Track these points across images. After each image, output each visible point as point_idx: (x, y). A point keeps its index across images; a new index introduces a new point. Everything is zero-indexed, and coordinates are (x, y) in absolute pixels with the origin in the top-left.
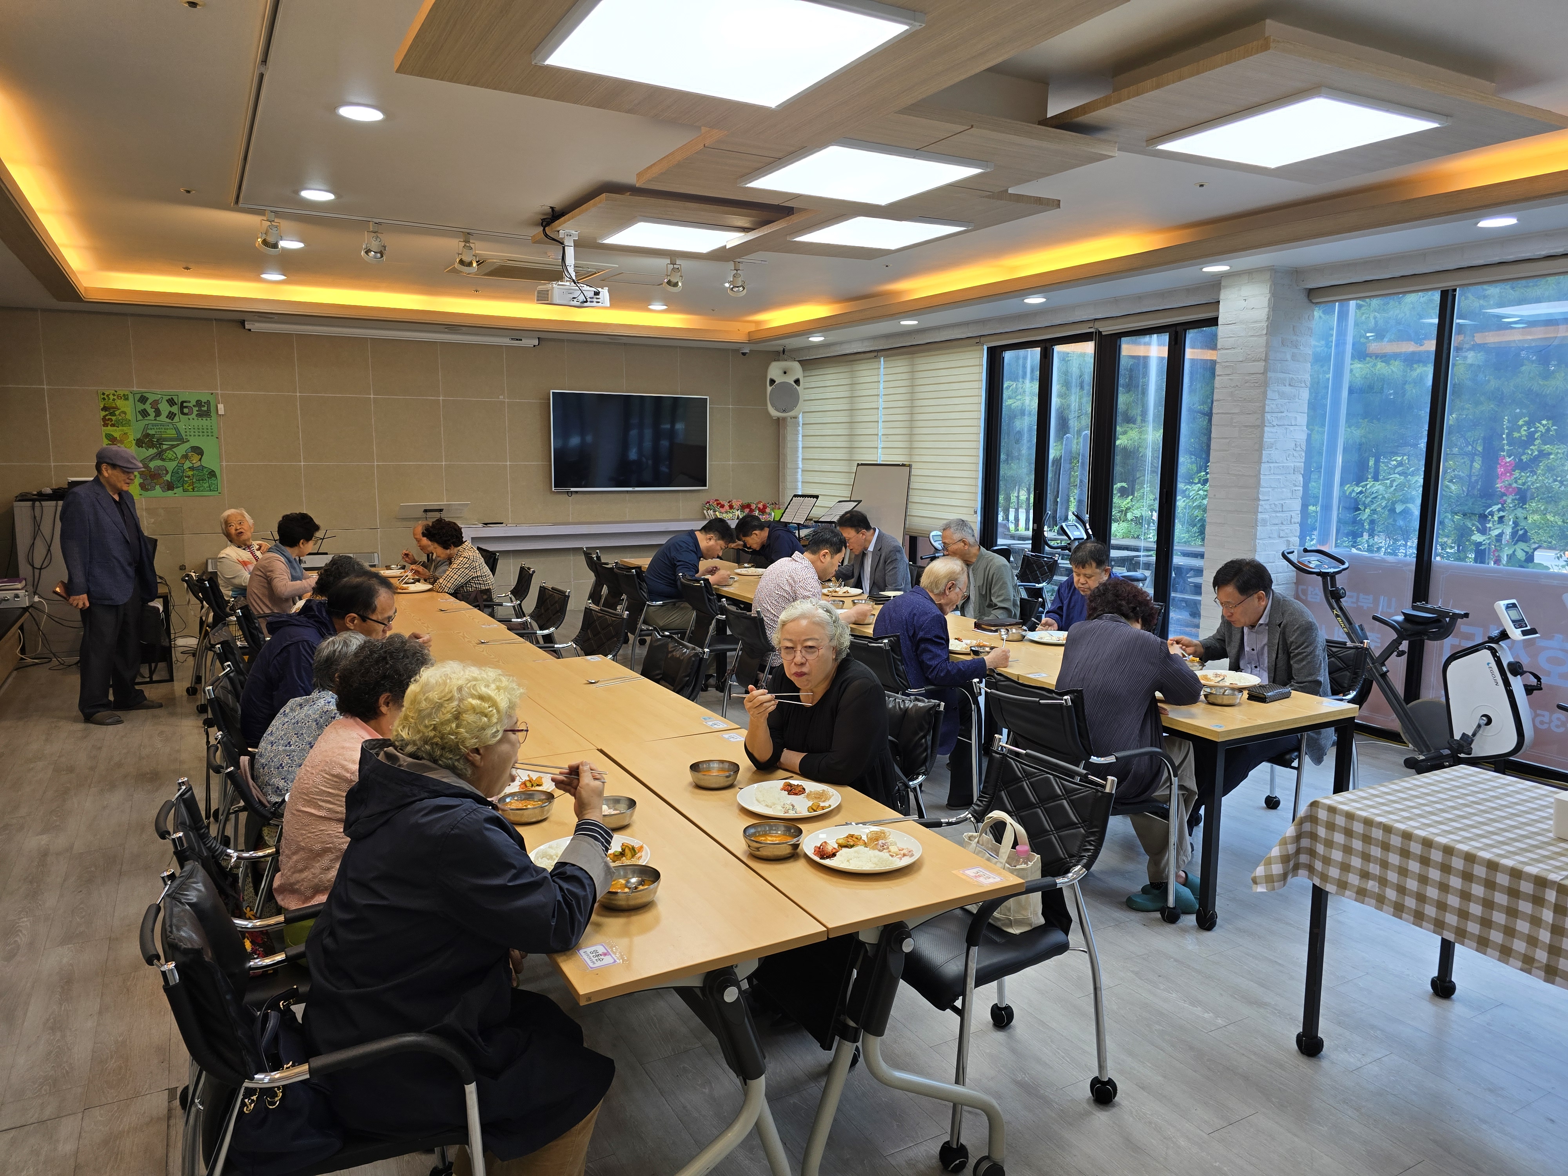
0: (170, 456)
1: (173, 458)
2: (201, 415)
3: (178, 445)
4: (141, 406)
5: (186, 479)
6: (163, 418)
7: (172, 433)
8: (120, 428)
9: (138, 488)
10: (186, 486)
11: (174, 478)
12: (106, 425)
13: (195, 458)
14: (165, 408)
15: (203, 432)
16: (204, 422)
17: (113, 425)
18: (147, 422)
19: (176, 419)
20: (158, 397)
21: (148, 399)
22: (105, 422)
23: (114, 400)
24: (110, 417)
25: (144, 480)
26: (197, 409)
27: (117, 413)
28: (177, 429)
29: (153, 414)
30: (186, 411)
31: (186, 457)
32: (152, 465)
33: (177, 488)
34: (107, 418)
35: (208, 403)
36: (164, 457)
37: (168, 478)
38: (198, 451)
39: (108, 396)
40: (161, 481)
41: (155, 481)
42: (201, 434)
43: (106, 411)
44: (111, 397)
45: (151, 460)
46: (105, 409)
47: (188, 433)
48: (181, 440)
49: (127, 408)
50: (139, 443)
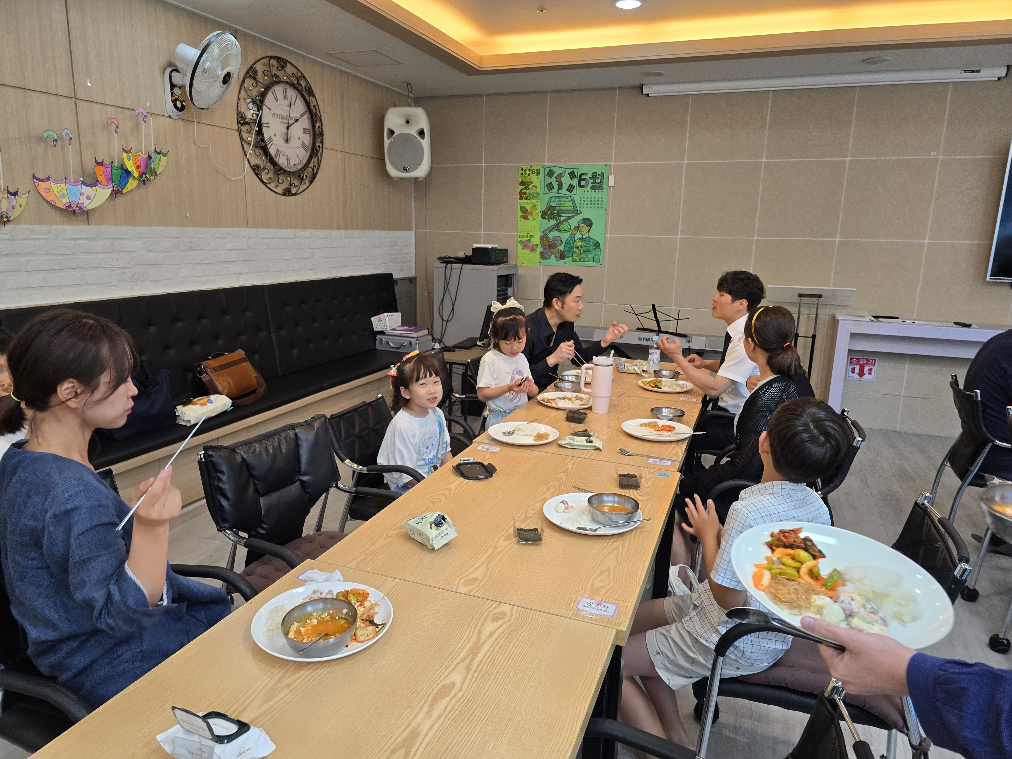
0: (565, 227)
1: (568, 229)
2: (593, 188)
3: (572, 217)
4: (548, 180)
5: (575, 250)
6: (564, 191)
7: (569, 205)
8: (532, 201)
9: (539, 256)
10: (574, 256)
11: (566, 249)
12: (521, 198)
13: (586, 228)
14: (566, 181)
15: (594, 204)
16: (597, 194)
17: (526, 198)
18: (551, 195)
19: (574, 191)
20: (561, 171)
21: (554, 172)
22: (522, 196)
23: (529, 175)
24: (524, 191)
25: (544, 249)
26: (592, 181)
27: (530, 187)
28: (573, 202)
29: (556, 187)
30: (583, 183)
31: (577, 228)
32: (551, 235)
33: (568, 257)
34: (523, 191)
35: (602, 175)
36: (561, 228)
37: (562, 248)
38: (588, 222)
39: (525, 171)
40: (556, 250)
41: (552, 250)
42: (592, 206)
43: (523, 185)
44: (528, 172)
45: (550, 231)
46: (522, 183)
47: (582, 206)
48: (576, 212)
49: (538, 181)
50: (544, 215)
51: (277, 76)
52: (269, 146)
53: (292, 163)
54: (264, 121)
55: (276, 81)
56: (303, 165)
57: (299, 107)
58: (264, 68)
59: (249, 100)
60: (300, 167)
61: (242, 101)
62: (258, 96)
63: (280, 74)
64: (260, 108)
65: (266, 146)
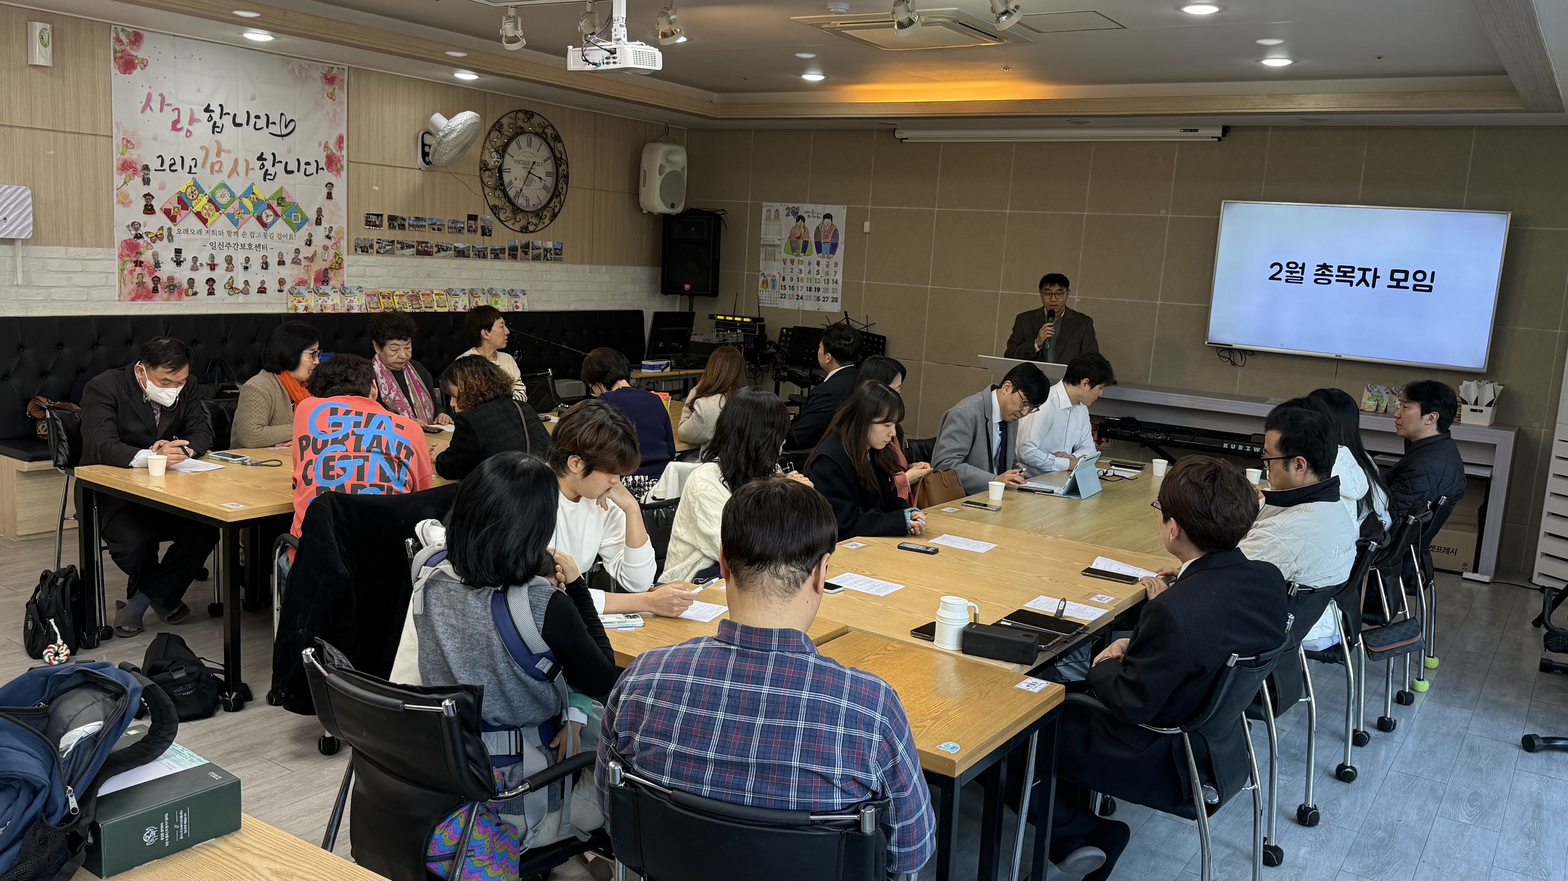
51: (522, 128)
52: (508, 190)
53: (531, 203)
54: (505, 166)
55: (520, 132)
56: (543, 205)
57: (545, 152)
58: (511, 121)
59: (493, 150)
60: (540, 207)
61: (487, 151)
62: (501, 146)
63: (525, 126)
64: (502, 157)
65: (505, 189)
